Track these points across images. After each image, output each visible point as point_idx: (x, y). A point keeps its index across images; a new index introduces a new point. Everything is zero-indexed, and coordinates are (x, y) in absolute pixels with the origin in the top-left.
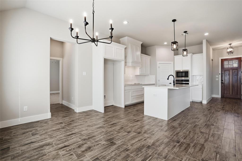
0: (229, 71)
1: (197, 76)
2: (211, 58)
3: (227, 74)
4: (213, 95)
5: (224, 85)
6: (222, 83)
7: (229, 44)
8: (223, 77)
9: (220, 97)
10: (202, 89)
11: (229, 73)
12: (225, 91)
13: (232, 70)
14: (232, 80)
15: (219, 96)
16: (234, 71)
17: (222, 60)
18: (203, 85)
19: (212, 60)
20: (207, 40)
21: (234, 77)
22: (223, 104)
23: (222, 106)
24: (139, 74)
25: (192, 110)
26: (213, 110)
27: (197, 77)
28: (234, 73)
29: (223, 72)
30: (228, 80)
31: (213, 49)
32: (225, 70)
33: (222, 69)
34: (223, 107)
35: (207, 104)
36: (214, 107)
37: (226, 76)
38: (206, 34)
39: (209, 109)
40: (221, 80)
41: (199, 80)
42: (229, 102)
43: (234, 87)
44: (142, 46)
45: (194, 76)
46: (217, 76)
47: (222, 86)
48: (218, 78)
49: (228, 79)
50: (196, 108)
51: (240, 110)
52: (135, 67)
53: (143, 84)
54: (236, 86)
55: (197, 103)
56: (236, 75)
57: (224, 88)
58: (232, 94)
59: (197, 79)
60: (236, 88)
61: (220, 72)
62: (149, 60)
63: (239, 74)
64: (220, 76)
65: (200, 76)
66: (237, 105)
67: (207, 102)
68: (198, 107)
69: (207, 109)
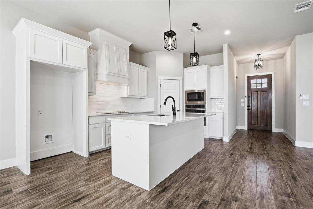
0: (257, 93)
1: (217, 100)
2: (235, 74)
3: (255, 97)
4: (237, 126)
5: (251, 112)
6: (249, 109)
7: (257, 55)
8: (250, 101)
9: (247, 129)
10: (222, 119)
11: (257, 95)
12: (252, 120)
13: (261, 92)
14: (261, 106)
15: (245, 128)
16: (263, 93)
17: (248, 77)
18: (223, 113)
19: (237, 77)
20: (229, 45)
21: (263, 101)
22: (251, 142)
23: (250, 146)
24: (126, 97)
25: (205, 157)
26: (237, 156)
27: (217, 102)
28: (263, 96)
29: (250, 95)
30: (256, 106)
31: (239, 63)
32: (252, 92)
33: (249, 90)
34: (251, 148)
35: (230, 142)
36: (238, 149)
37: (253, 99)
38: (228, 32)
39: (232, 154)
40: (248, 105)
41: (219, 106)
42: (258, 138)
43: (263, 115)
44: (132, 49)
45: (213, 99)
46: (243, 100)
47: (249, 114)
48: (244, 102)
49: (256, 104)
50: (211, 153)
51: (274, 152)
52: (120, 83)
53: (130, 112)
54: (265, 114)
55: (215, 140)
56: (265, 99)
57: (252, 116)
58: (261, 125)
59: (217, 103)
60: (265, 117)
61: (246, 95)
62: (146, 73)
63: (269, 97)
64: (246, 99)
65: (220, 99)
66: (268, 142)
67: (229, 139)
68: (216, 150)
69: (229, 152)
